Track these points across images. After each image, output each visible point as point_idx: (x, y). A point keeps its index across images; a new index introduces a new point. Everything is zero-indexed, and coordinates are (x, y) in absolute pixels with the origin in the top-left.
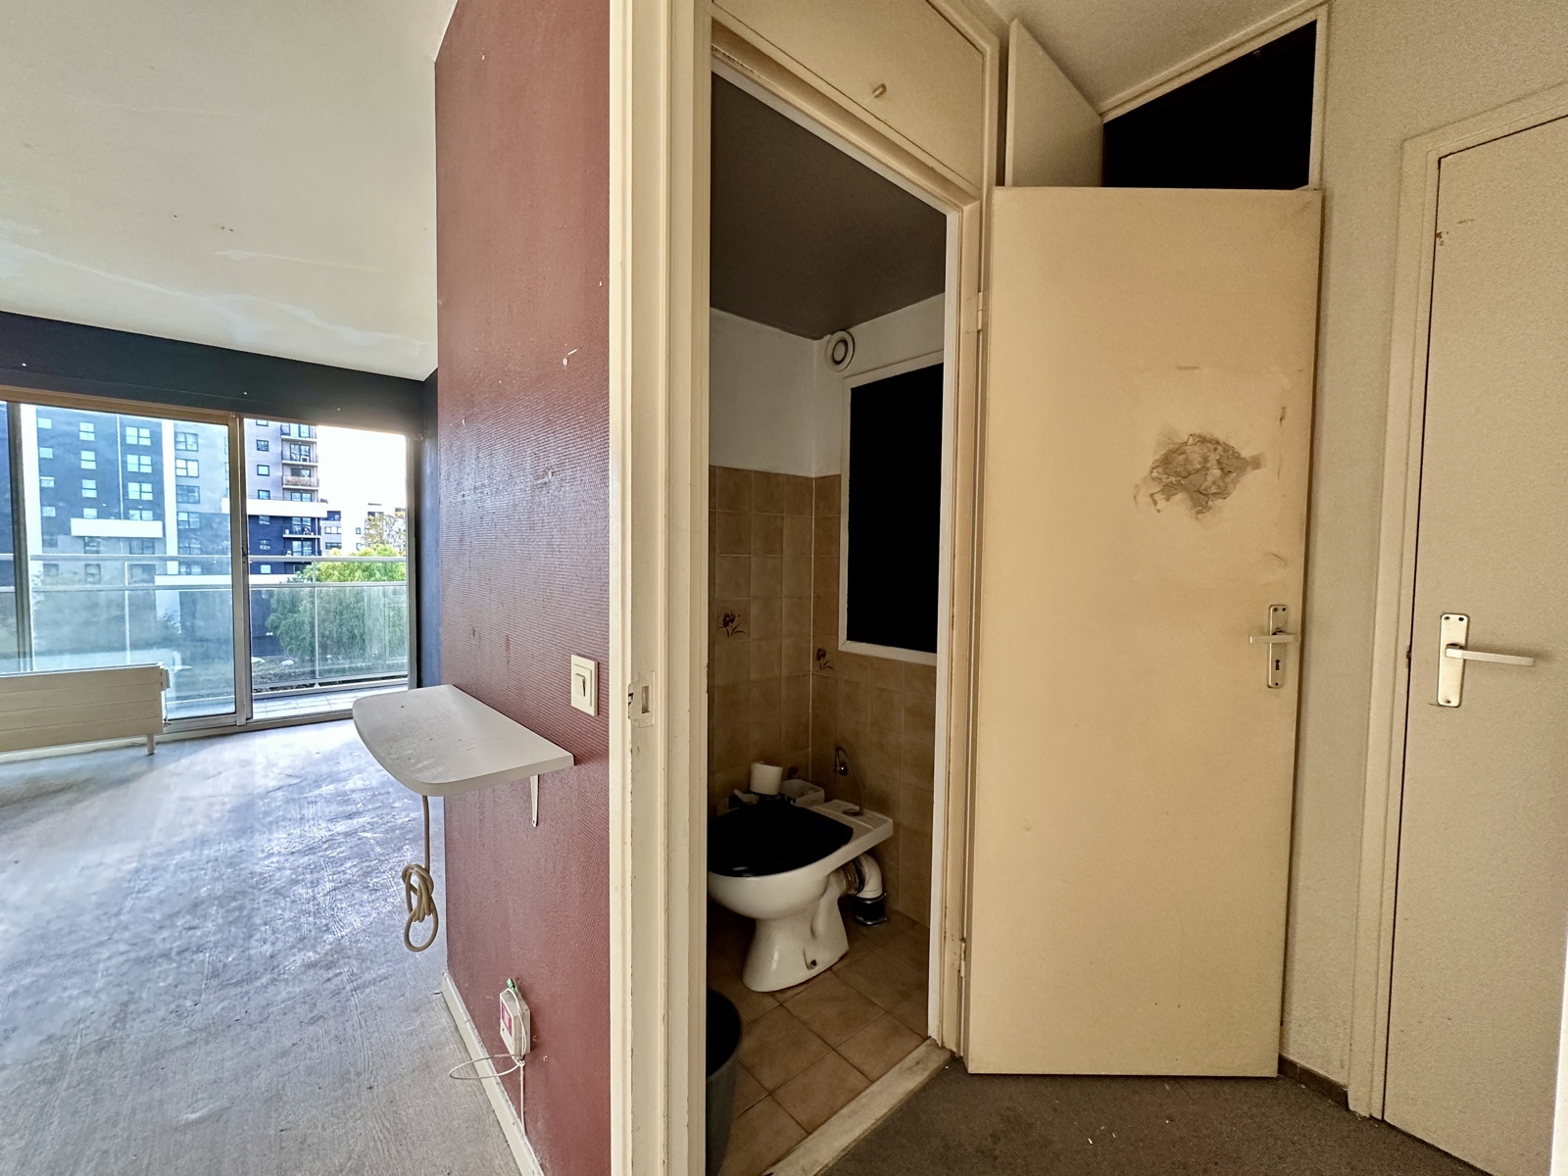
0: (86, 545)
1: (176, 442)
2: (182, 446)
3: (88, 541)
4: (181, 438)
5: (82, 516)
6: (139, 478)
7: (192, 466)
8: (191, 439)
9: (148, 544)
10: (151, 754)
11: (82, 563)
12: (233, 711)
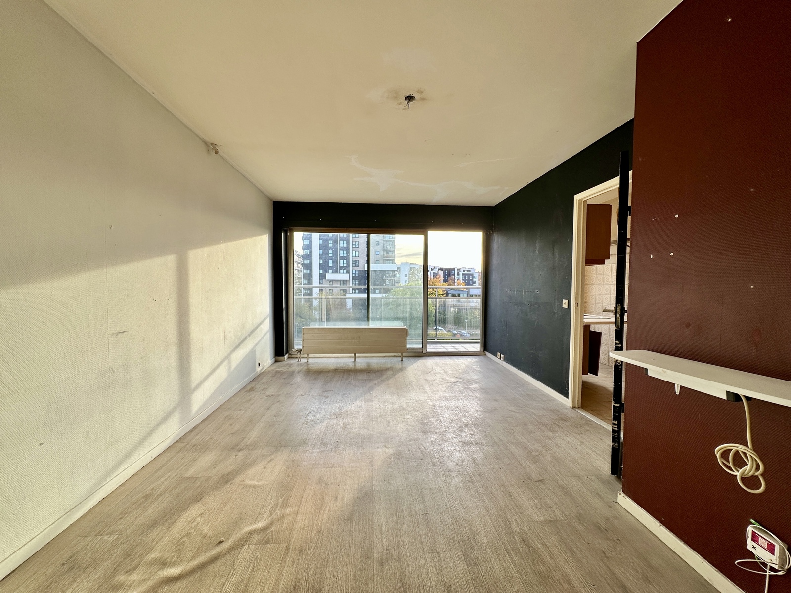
0: (330, 282)
1: (353, 244)
2: (354, 246)
3: (331, 281)
4: (354, 243)
5: (329, 273)
6: (343, 258)
7: (357, 252)
8: (357, 243)
9: (345, 282)
10: (402, 360)
11: (328, 289)
12: (421, 347)
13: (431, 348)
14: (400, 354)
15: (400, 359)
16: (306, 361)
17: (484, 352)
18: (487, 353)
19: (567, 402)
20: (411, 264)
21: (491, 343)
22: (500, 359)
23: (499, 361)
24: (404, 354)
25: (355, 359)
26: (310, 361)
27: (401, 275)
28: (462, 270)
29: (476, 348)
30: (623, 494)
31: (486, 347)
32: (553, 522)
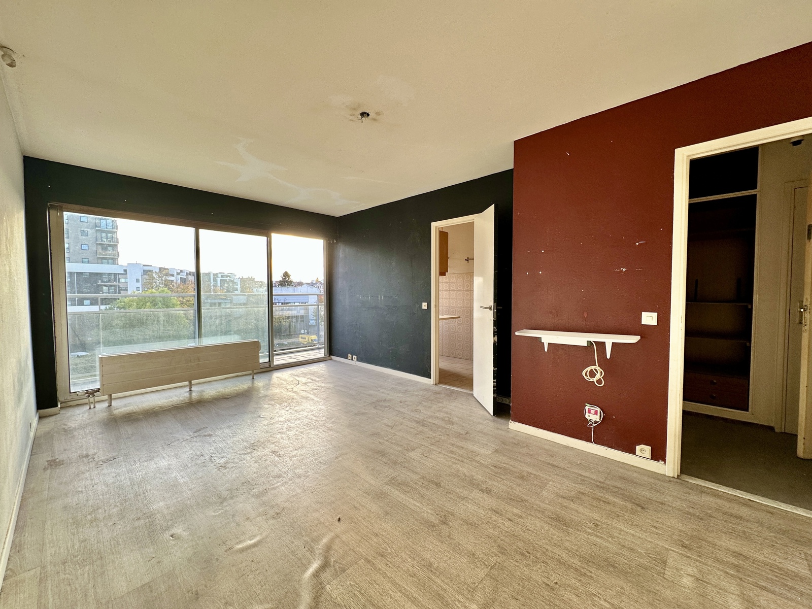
10: (254, 378)
12: (268, 361)
13: (278, 361)
14: (250, 372)
15: (251, 377)
16: (108, 405)
17: (329, 356)
18: (332, 357)
19: (430, 382)
20: (144, 265)
21: (337, 346)
22: (352, 360)
23: (352, 362)
24: (255, 371)
25: (191, 388)
26: (114, 403)
27: (128, 280)
28: (219, 275)
29: (322, 353)
30: (512, 422)
31: (331, 351)
32: (496, 451)
